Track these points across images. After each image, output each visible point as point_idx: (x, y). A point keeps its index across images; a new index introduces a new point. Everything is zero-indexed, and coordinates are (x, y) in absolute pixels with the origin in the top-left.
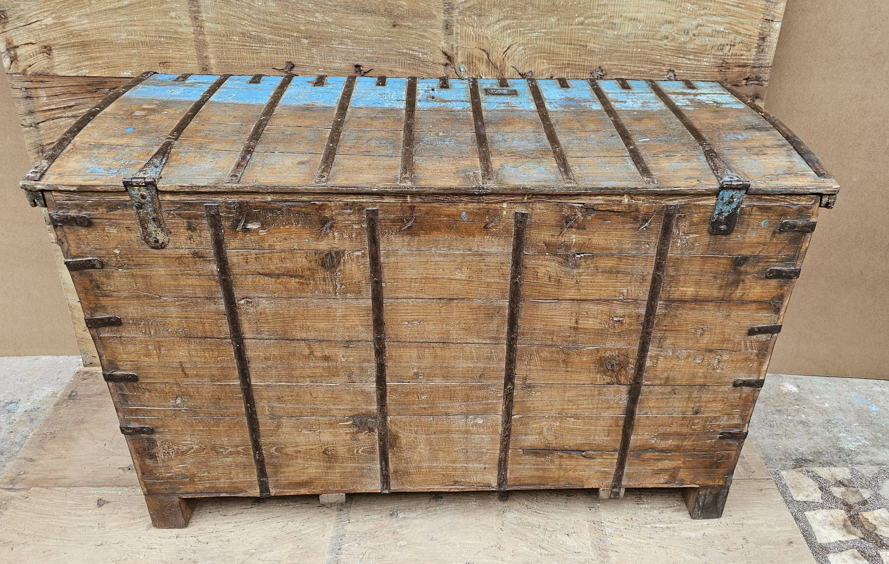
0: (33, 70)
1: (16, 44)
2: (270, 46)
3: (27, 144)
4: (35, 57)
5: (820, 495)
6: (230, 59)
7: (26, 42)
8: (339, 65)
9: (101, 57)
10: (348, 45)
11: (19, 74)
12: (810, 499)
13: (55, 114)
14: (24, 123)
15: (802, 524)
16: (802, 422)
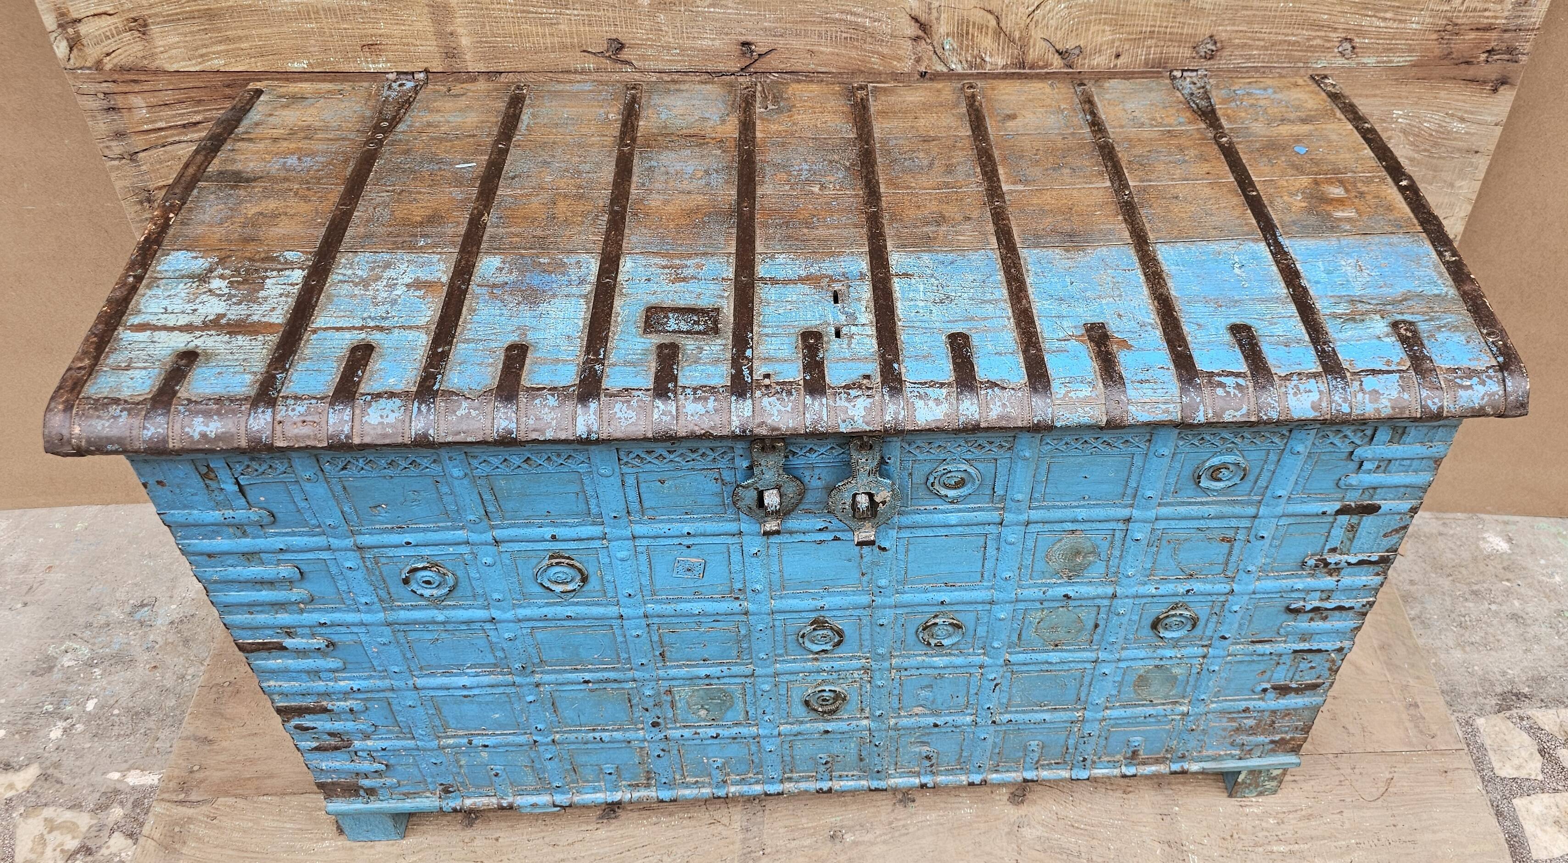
0: (115, 61)
1: (75, 15)
2: (576, 12)
3: (117, 188)
4: (117, 38)
5: (1539, 765)
6: (499, 35)
7: (96, 12)
8: (710, 43)
9: (247, 37)
10: (727, 7)
11: (89, 68)
12: (1523, 774)
13: (167, 137)
14: (107, 152)
15: (1508, 823)
16: (1515, 617)
